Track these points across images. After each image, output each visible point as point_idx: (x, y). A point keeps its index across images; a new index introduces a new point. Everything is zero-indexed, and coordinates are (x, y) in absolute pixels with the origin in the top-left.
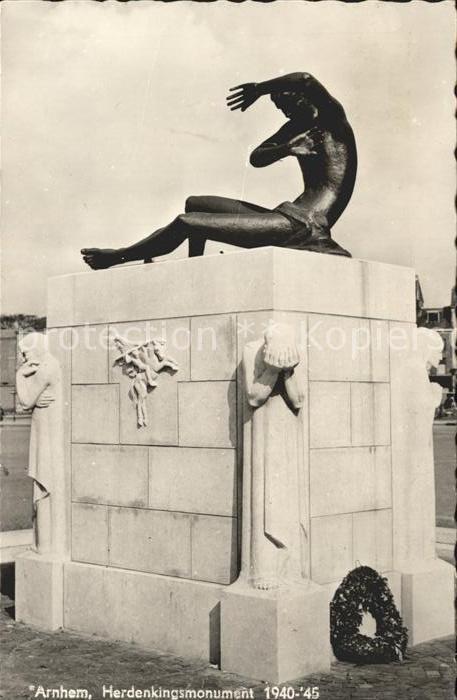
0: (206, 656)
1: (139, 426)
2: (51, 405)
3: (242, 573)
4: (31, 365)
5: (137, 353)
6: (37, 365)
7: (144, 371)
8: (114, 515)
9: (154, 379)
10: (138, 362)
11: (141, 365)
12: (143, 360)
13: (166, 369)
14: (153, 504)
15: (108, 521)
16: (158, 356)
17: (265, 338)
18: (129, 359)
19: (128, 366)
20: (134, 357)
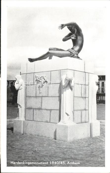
0: (53, 137)
1: (40, 93)
2: (22, 89)
3: (61, 120)
4: (18, 81)
5: (40, 78)
6: (19, 81)
7: (41, 82)
8: (34, 111)
9: (43, 83)
10: (40, 80)
11: (41, 81)
12: (41, 80)
13: (46, 81)
14: (43, 108)
15: (33, 112)
16: (44, 79)
17: (66, 74)
18: (38, 80)
19: (38, 81)
20: (39, 79)
